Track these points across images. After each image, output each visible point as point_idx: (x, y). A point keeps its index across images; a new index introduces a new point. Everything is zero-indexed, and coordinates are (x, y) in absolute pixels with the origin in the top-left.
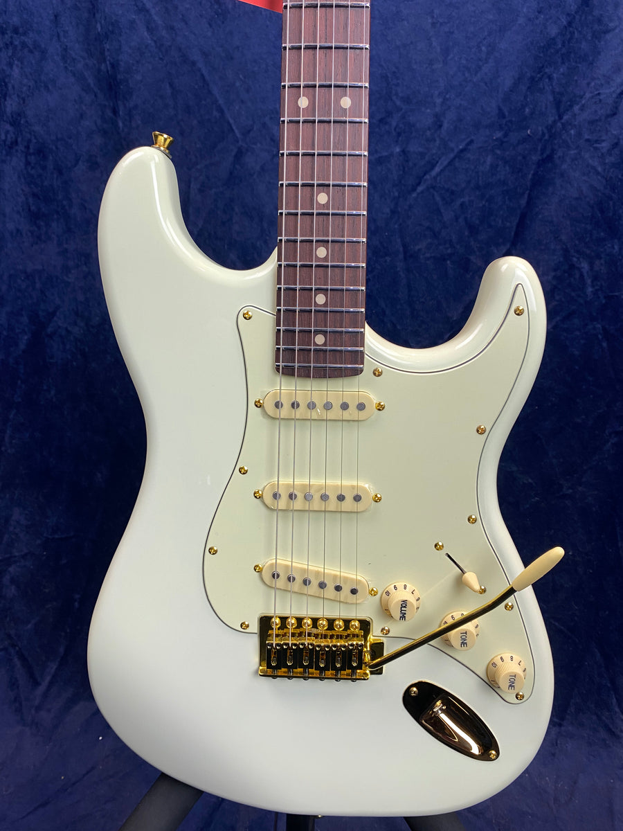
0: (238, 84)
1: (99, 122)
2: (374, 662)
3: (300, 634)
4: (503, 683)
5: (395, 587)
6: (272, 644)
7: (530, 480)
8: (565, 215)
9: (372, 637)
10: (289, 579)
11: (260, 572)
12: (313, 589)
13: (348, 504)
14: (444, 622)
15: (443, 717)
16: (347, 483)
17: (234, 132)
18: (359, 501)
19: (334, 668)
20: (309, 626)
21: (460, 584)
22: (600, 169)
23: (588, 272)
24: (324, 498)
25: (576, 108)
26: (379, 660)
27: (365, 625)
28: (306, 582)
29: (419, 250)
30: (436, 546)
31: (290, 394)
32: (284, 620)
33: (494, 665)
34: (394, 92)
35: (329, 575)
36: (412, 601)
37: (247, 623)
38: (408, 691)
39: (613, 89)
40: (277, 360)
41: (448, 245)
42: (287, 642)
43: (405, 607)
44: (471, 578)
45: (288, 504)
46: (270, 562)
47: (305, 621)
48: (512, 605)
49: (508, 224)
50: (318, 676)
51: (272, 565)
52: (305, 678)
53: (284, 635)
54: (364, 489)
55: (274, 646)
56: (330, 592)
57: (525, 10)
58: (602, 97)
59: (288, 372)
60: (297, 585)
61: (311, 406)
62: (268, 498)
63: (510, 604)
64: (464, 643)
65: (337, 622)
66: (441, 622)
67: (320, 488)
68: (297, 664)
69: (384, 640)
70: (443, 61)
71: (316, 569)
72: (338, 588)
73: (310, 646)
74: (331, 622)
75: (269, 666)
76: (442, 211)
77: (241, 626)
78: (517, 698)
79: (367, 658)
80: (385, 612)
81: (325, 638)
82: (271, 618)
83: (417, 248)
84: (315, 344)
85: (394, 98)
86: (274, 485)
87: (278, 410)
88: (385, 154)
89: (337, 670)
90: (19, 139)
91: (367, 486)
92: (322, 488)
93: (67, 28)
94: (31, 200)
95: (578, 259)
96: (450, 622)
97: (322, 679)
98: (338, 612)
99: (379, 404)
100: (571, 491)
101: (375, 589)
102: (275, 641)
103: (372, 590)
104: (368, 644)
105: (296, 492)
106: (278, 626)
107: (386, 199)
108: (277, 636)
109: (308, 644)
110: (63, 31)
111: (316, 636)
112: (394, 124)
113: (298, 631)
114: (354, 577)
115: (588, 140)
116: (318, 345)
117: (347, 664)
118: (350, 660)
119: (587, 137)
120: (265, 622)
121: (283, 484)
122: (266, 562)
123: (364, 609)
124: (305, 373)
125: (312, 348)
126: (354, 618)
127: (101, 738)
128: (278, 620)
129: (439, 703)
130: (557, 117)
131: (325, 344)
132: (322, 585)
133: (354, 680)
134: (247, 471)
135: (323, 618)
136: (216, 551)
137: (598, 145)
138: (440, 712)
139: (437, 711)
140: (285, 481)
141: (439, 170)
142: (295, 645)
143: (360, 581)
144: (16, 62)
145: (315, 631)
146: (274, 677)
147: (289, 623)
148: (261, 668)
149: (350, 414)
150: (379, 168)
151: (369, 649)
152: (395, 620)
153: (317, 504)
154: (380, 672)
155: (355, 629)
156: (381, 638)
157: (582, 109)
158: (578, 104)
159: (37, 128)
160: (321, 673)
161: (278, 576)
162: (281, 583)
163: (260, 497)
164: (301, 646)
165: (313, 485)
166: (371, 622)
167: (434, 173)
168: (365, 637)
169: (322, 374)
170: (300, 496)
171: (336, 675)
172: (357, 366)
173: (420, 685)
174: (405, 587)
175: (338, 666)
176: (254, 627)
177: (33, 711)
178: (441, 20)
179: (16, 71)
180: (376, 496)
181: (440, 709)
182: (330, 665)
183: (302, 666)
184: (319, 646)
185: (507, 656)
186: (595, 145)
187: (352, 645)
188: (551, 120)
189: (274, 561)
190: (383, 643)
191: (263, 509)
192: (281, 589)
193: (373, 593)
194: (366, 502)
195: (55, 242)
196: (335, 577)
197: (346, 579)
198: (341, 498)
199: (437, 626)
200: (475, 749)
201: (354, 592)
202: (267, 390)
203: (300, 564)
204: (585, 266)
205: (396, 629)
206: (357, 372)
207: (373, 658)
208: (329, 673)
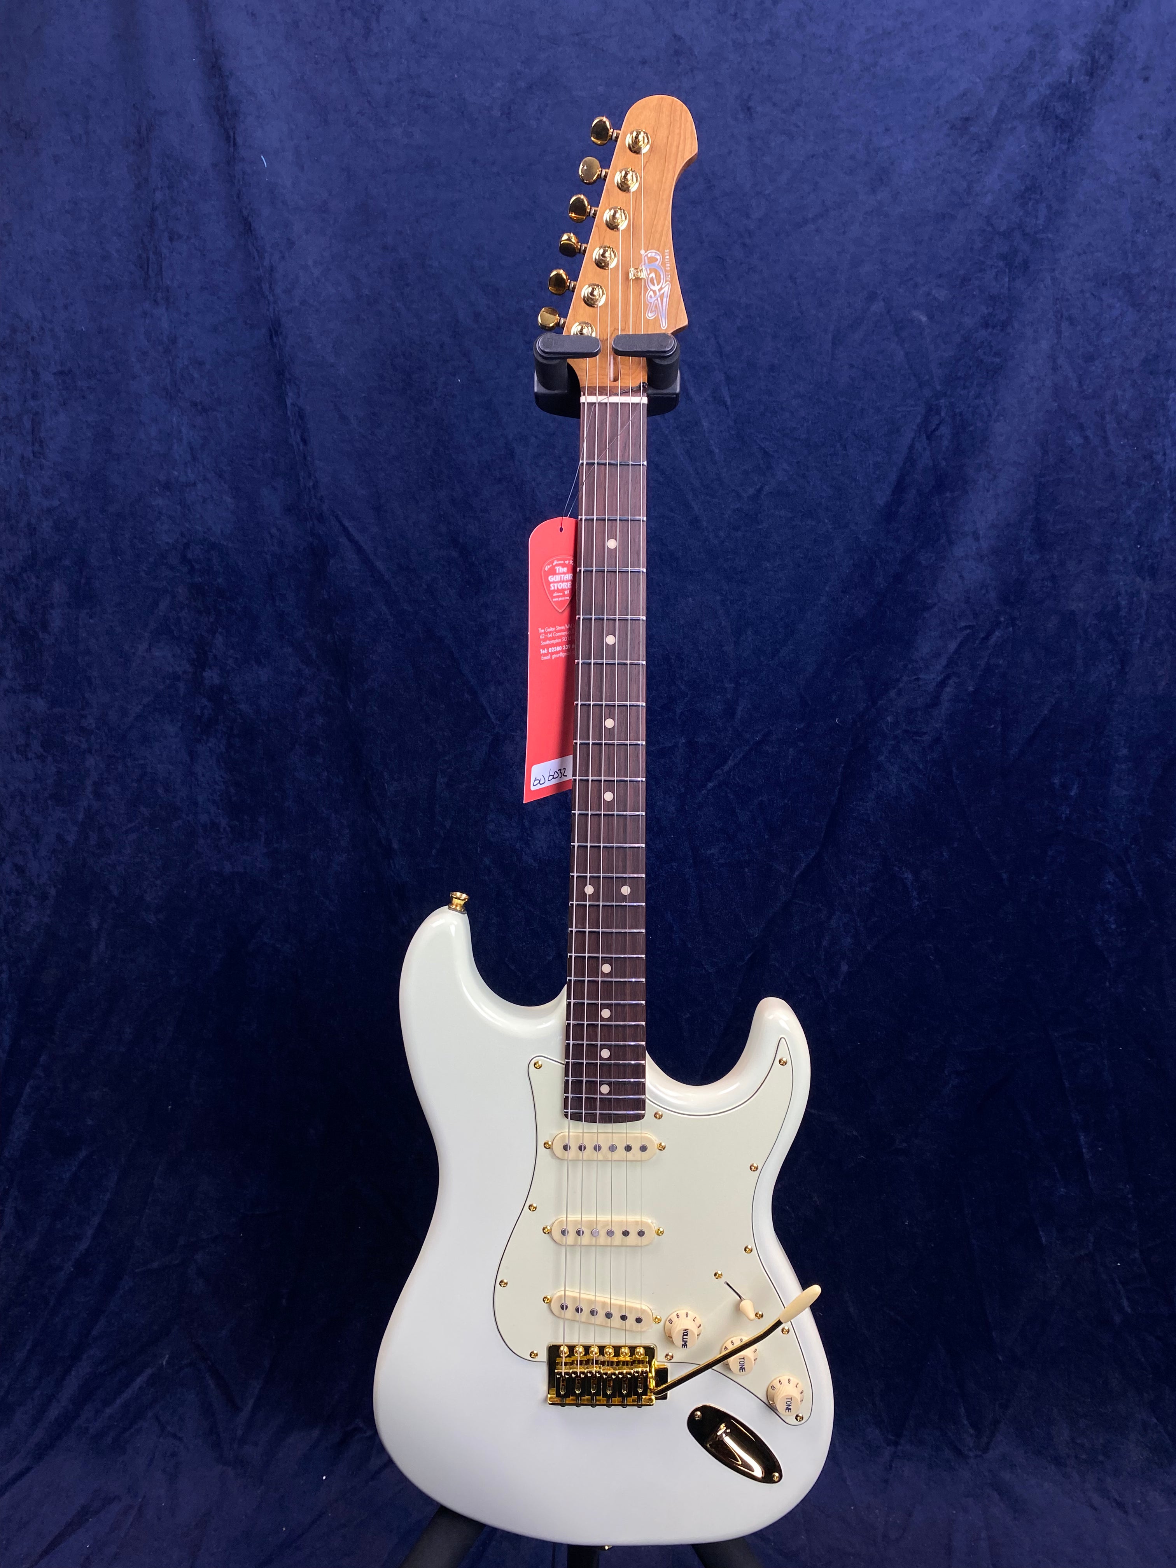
0: (494, 662)
1: (322, 699)
2: (659, 1388)
3: (588, 1362)
4: (781, 1407)
5: (677, 1315)
6: (561, 1373)
7: (855, 1133)
8: (884, 815)
9: (656, 1363)
10: (577, 1310)
11: (549, 1303)
12: (600, 1318)
13: (633, 1238)
14: (724, 1347)
15: (728, 1440)
16: (631, 1218)
17: (489, 717)
18: (643, 1235)
19: (621, 1395)
20: (596, 1354)
21: (737, 1309)
22: (921, 767)
23: (912, 884)
24: (610, 1233)
25: (893, 693)
26: (664, 1386)
27: (650, 1352)
28: (593, 1313)
29: (713, 855)
30: (715, 1275)
31: (577, 1137)
32: (572, 1348)
33: (773, 1388)
34: (677, 676)
35: (616, 1305)
36: (693, 1330)
37: (535, 1352)
38: (692, 1416)
39: (932, 676)
40: (566, 1107)
41: (745, 851)
42: (575, 1370)
43: (687, 1335)
44: (748, 1306)
45: (576, 1240)
46: (558, 1294)
47: (592, 1349)
48: (789, 1330)
49: (817, 824)
50: (605, 1403)
51: (560, 1297)
52: (593, 1406)
53: (572, 1363)
54: (647, 1224)
55: (563, 1375)
56: (616, 1320)
57: (827, 589)
58: (921, 683)
59: (577, 1117)
60: (585, 1315)
61: (597, 1148)
62: (556, 1234)
63: (787, 1328)
64: (742, 1369)
65: (623, 1350)
66: (722, 1348)
67: (606, 1224)
68: (585, 1391)
69: (668, 1365)
70: (735, 642)
71: (602, 1299)
72: (624, 1318)
73: (597, 1374)
74: (617, 1350)
75: (558, 1395)
76: (738, 811)
77: (531, 1355)
78: (797, 1419)
79: (652, 1384)
80: (668, 1338)
81: (611, 1365)
82: (560, 1346)
83: (709, 852)
84: (601, 1094)
85: (679, 683)
86: (561, 1222)
87: (566, 1152)
88: (668, 744)
89: (623, 1397)
90: (221, 718)
91: (650, 1221)
92: (607, 1225)
93: (285, 592)
94: (232, 790)
95: (900, 868)
96: (731, 1348)
97: (609, 1406)
98: (623, 1340)
99: (660, 1144)
100: (905, 1145)
101: (658, 1317)
102: (564, 1370)
103: (656, 1318)
104: (653, 1370)
105: (583, 1229)
106: (566, 1355)
107: (670, 797)
108: (566, 1364)
109: (596, 1372)
110: (280, 594)
111: (603, 1363)
112: (679, 711)
113: (585, 1358)
114: (639, 1306)
115: (906, 731)
116: (603, 1094)
117: (632, 1391)
118: (636, 1387)
119: (904, 727)
120: (554, 1351)
121: (571, 1221)
122: (557, 1294)
123: (648, 1336)
124: (592, 1119)
125: (598, 1096)
126: (639, 1344)
127: (324, 1478)
128: (566, 1349)
129: (723, 1426)
130: (870, 703)
131: (609, 1093)
132: (609, 1315)
133: (640, 1406)
134: (536, 1208)
135: (610, 1346)
136: (506, 1284)
137: (918, 738)
138: (724, 1435)
139: (722, 1434)
140: (574, 1217)
141: (732, 764)
142: (583, 1373)
143: (644, 1310)
144: (220, 630)
145: (602, 1358)
146: (563, 1405)
147: (576, 1352)
148: (549, 1396)
149: (634, 1155)
150: (662, 761)
151: (654, 1375)
152: (677, 1347)
153: (603, 1239)
154: (665, 1397)
155: (640, 1356)
156: (666, 1363)
157: (899, 694)
158: (894, 688)
159: (243, 707)
160: (608, 1401)
161: (567, 1307)
162: (570, 1313)
163: (549, 1233)
164: (589, 1375)
165: (600, 1221)
166: (655, 1349)
167: (726, 768)
168: (650, 1363)
169: (607, 1119)
170: (587, 1232)
171: (622, 1402)
172: (639, 1112)
173: (704, 1409)
174: (687, 1315)
175: (625, 1392)
176: (543, 1356)
177: (235, 1446)
178: (731, 597)
179: (219, 640)
180: (659, 1230)
181: (725, 1432)
182: (617, 1392)
183: (589, 1393)
184: (606, 1374)
185: (784, 1379)
186: (915, 738)
187: (637, 1372)
188: (862, 706)
189: (563, 1293)
190: (667, 1369)
191: (552, 1243)
192: (569, 1320)
193: (657, 1320)
194: (650, 1235)
195: (263, 840)
196: (620, 1307)
197: (631, 1309)
198: (626, 1233)
199: (718, 1351)
200: (758, 1472)
201: (639, 1320)
202: (555, 1132)
203: (587, 1295)
204: (908, 876)
205: (679, 1354)
206: (639, 1117)
207: (657, 1385)
208: (617, 1400)
